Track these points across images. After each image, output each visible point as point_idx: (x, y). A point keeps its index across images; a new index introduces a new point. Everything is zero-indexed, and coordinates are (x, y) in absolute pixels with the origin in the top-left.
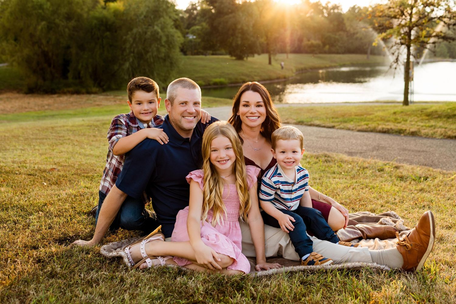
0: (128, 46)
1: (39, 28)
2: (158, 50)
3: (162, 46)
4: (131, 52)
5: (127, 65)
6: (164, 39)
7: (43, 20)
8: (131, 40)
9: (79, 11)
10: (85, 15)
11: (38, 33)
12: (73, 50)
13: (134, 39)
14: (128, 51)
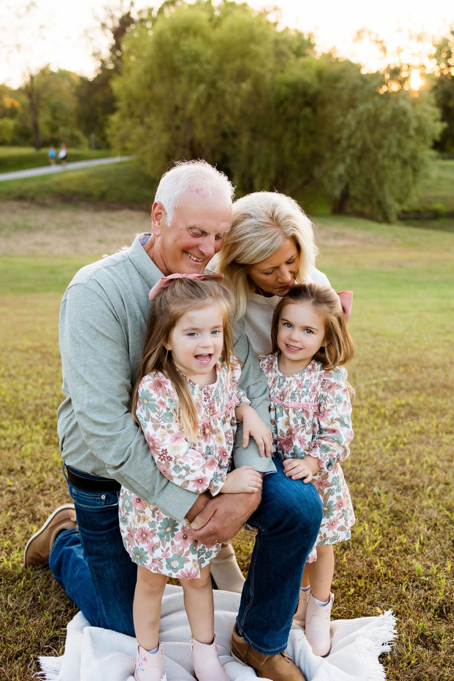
0: (346, 133)
1: (194, 96)
2: (400, 145)
3: (409, 137)
4: (350, 146)
5: (341, 169)
6: (414, 124)
7: (200, 81)
8: (353, 123)
9: (258, 69)
10: (268, 77)
11: (191, 106)
12: (245, 139)
13: (359, 123)
14: (344, 143)
